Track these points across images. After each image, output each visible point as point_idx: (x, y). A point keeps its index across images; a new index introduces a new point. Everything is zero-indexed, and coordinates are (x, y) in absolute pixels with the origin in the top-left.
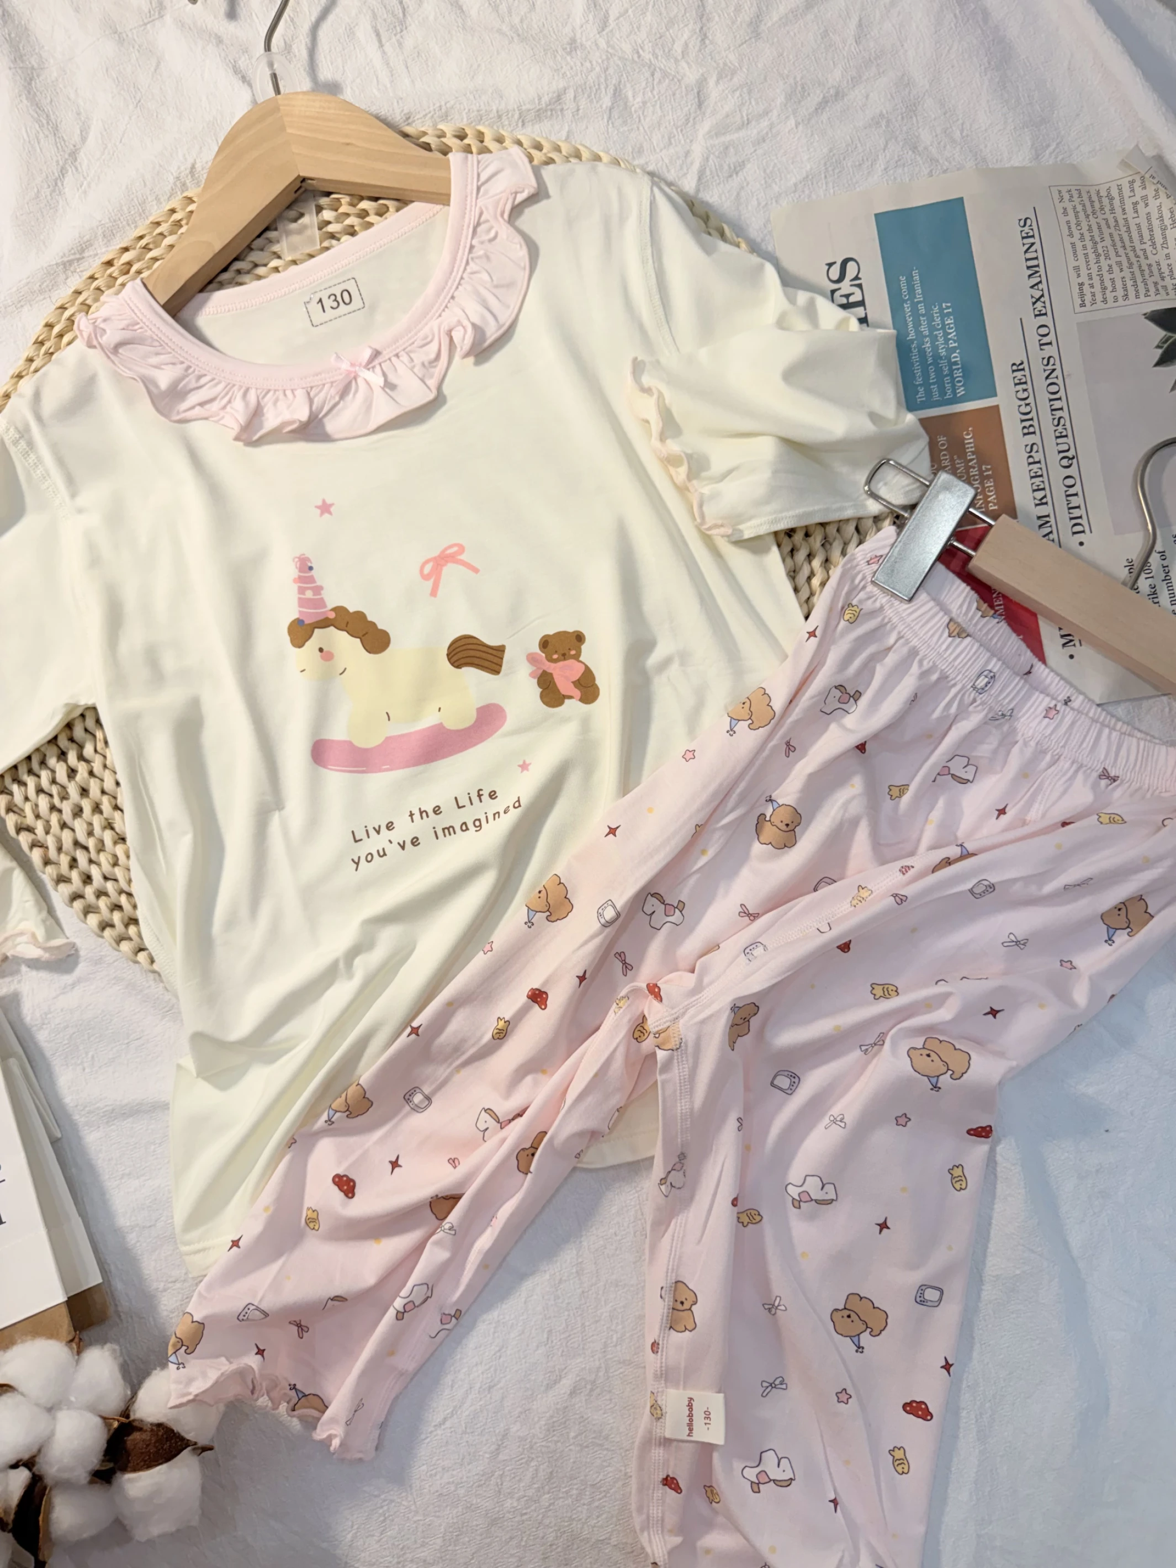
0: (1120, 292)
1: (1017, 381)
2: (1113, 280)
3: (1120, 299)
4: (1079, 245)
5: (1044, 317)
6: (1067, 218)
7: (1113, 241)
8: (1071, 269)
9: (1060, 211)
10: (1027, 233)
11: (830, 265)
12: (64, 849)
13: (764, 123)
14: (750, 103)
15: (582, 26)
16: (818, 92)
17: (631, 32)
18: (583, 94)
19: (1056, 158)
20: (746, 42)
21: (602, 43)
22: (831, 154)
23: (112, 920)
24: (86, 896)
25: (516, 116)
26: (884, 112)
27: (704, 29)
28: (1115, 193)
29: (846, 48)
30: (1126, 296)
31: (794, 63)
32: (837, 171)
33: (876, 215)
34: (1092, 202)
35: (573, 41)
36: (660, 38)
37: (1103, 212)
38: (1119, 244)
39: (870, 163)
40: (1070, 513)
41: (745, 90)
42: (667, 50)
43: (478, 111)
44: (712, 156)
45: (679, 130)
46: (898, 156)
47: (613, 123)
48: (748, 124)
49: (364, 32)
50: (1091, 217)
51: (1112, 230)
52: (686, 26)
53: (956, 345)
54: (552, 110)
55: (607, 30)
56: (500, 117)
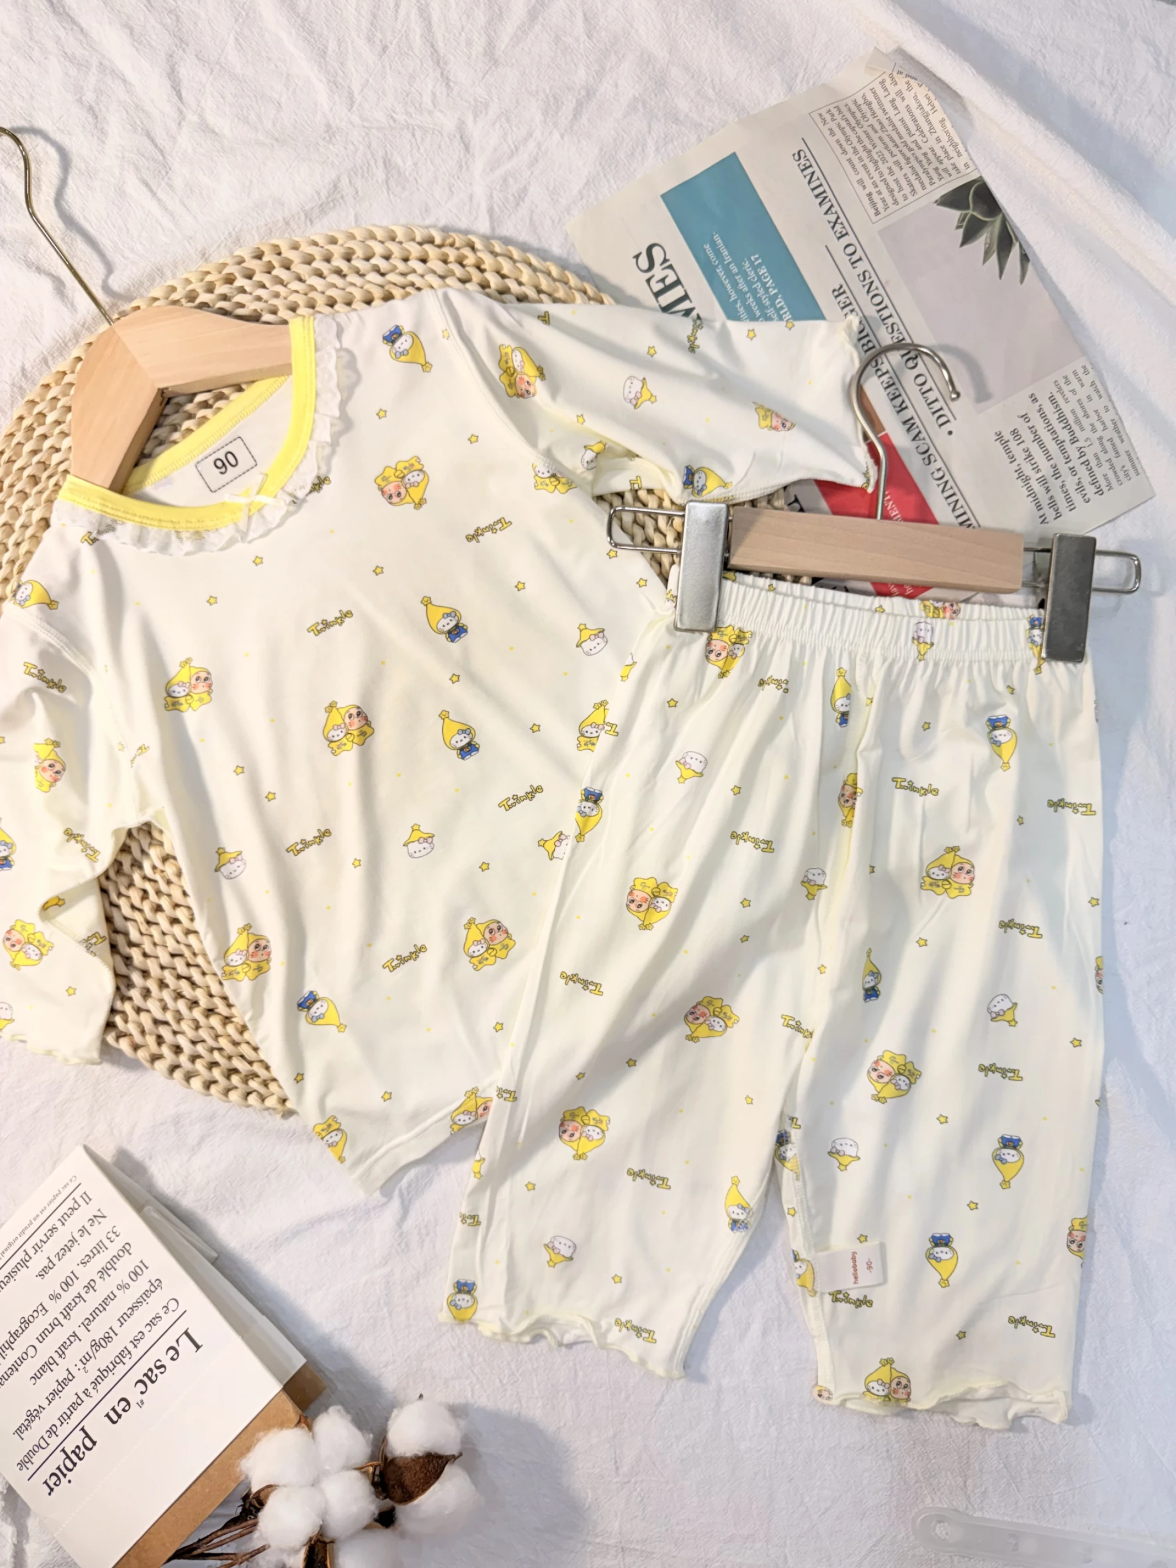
0: (907, 190)
1: (842, 305)
2: (896, 181)
3: (909, 196)
4: (855, 160)
5: (847, 237)
6: (836, 138)
7: (884, 143)
8: (856, 185)
9: (827, 133)
10: (805, 165)
11: (637, 257)
12: (147, 1029)
13: (532, 145)
14: (512, 131)
15: (331, 110)
16: (570, 97)
17: (378, 99)
18: (357, 175)
19: (808, 83)
20: (487, 73)
21: (356, 120)
22: (603, 153)
23: (213, 1077)
24: (183, 1065)
25: (303, 217)
26: (637, 95)
27: (445, 73)
28: (870, 97)
29: (581, 46)
30: (914, 191)
31: (538, 77)
32: (613, 167)
33: (663, 196)
34: (853, 114)
35: (328, 126)
36: (407, 96)
37: (866, 119)
38: (891, 145)
39: (640, 148)
40: (931, 409)
41: (503, 120)
42: (418, 106)
43: (266, 225)
44: (495, 192)
45: (456, 177)
46: (664, 133)
47: (393, 193)
48: (517, 150)
49: (133, 186)
50: (857, 129)
51: (880, 133)
52: (428, 75)
53: (776, 291)
54: (333, 201)
55: (356, 106)
56: (287, 223)
